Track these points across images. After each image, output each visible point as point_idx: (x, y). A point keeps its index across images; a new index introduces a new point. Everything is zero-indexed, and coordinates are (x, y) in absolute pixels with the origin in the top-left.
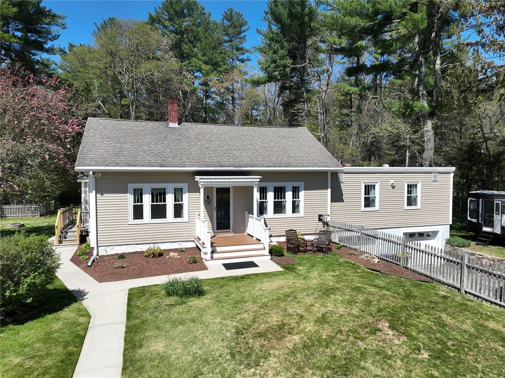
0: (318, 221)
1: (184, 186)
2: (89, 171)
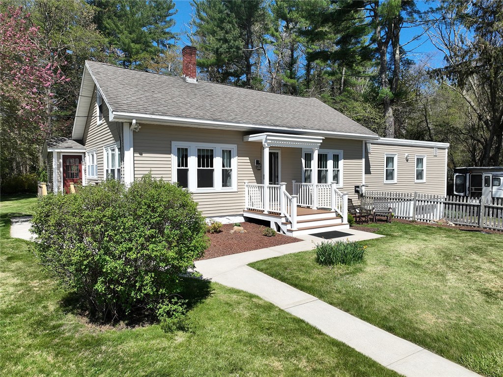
0: (354, 193)
1: (233, 147)
2: (132, 120)
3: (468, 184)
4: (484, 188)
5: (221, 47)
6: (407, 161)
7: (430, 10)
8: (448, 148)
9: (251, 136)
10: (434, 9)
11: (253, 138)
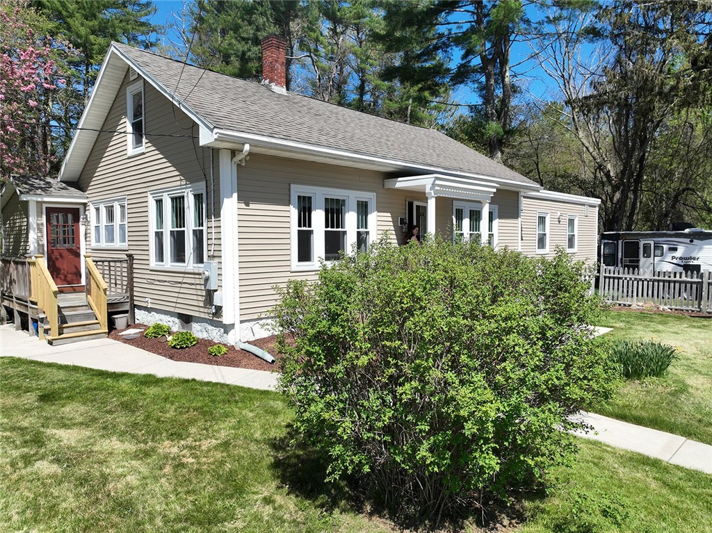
1: (370, 197)
2: (243, 144)
3: (620, 254)
4: (642, 260)
5: (250, 50)
6: (559, 222)
7: (546, 20)
8: (600, 206)
9: (400, 179)
10: (551, 18)
11: (402, 183)
